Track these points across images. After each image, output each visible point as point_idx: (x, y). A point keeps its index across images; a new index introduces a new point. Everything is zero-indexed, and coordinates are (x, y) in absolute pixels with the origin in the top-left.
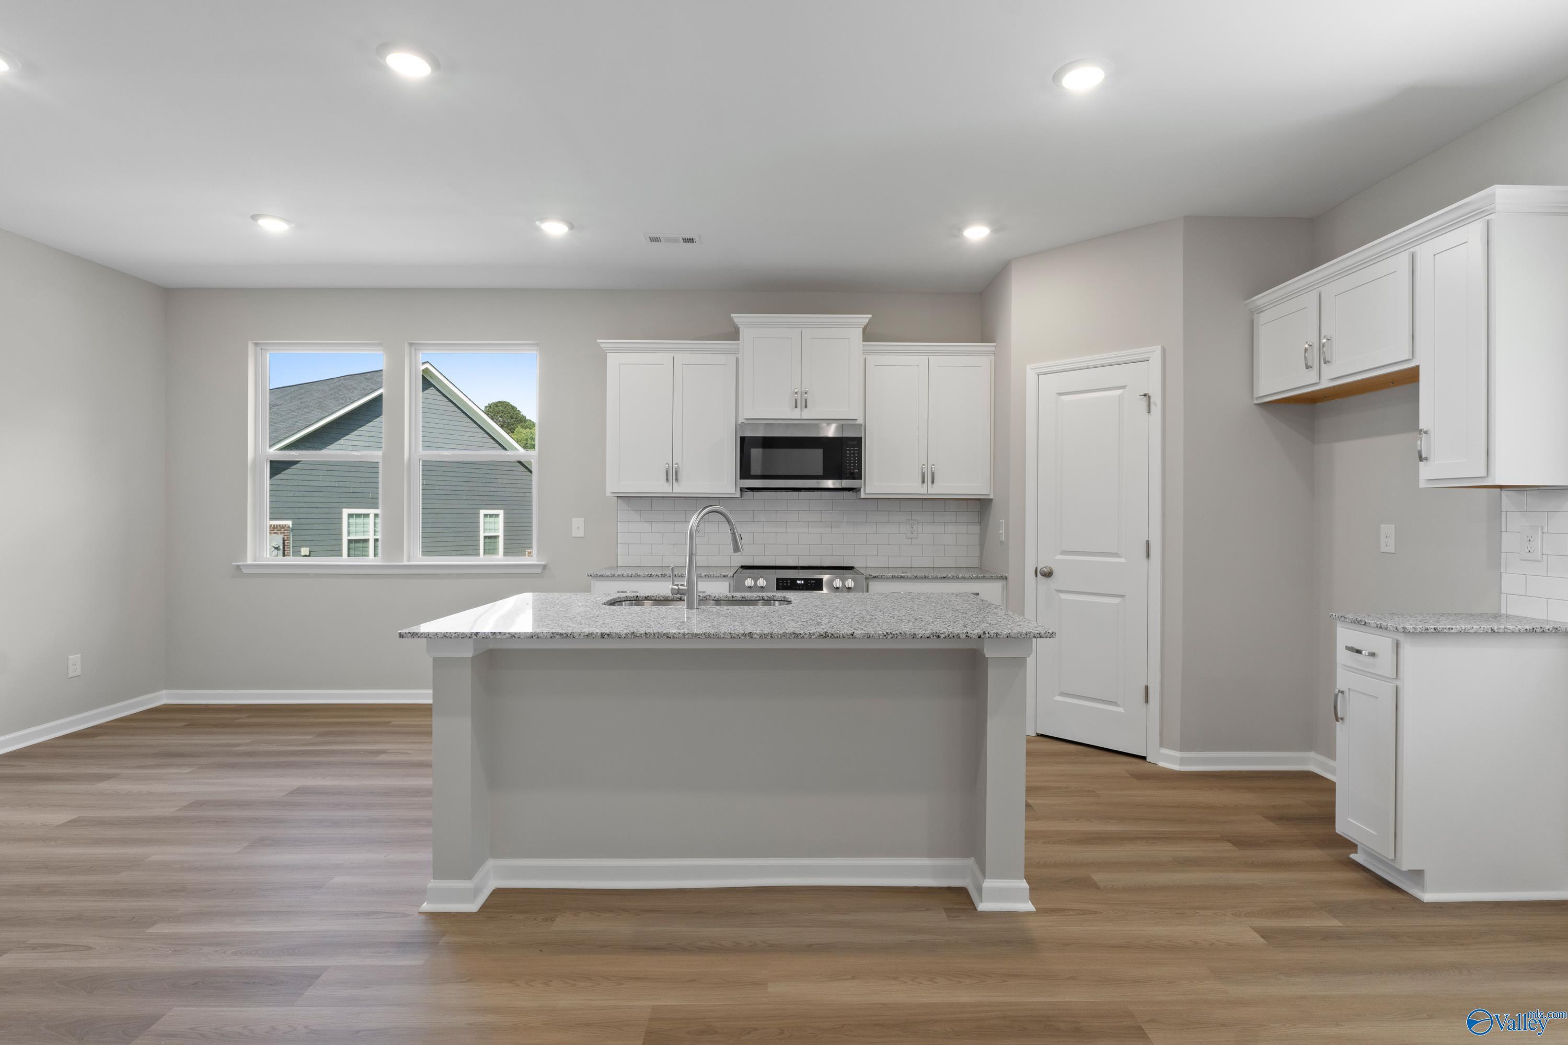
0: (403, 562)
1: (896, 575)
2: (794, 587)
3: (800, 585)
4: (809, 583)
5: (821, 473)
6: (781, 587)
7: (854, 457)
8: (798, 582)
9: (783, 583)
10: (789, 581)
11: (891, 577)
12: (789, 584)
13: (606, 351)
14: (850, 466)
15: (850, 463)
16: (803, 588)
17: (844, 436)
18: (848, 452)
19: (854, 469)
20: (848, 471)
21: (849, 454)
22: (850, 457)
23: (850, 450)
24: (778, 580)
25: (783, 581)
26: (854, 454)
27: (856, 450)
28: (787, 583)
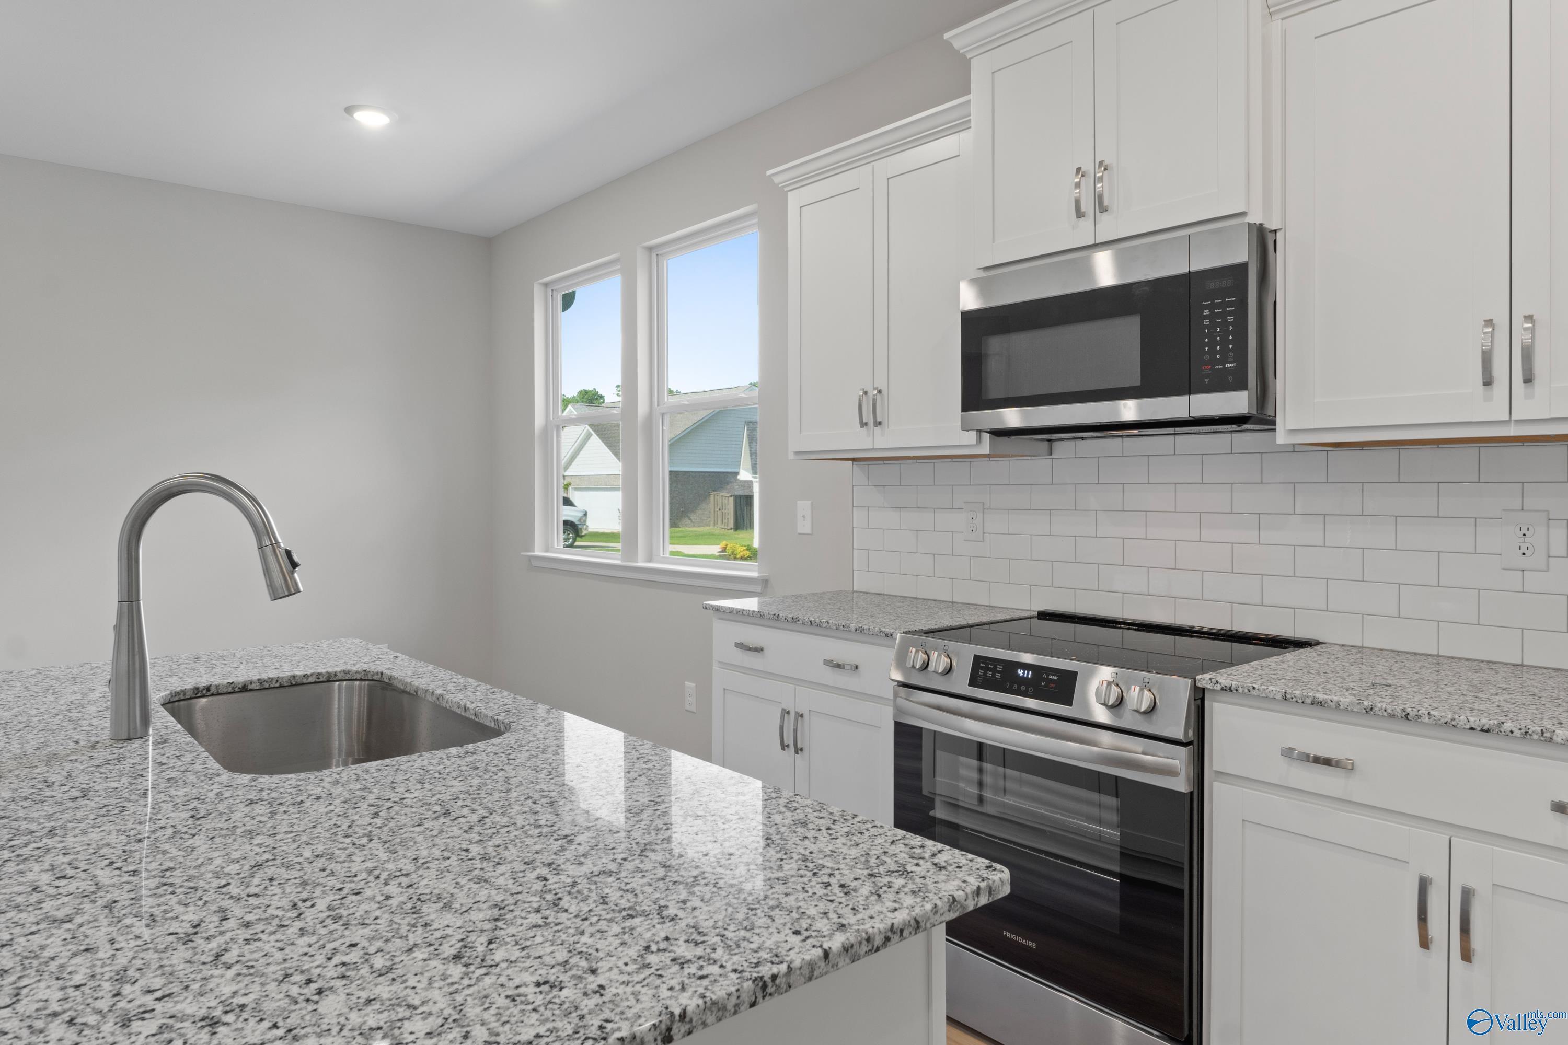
0: (637, 562)
1: (1297, 693)
2: (1008, 686)
3: (1023, 680)
4: (1044, 680)
5: (1137, 382)
6: (979, 680)
7: (1225, 324)
8: (1020, 672)
9: (986, 669)
10: (999, 668)
11: (1279, 697)
12: (998, 676)
13: (786, 189)
14: (1213, 352)
15: (1213, 344)
16: (1027, 690)
17: (1193, 268)
18: (1206, 312)
19: (1224, 361)
20: (1206, 369)
21: (1212, 317)
22: (1213, 326)
23: (1211, 307)
24: (978, 659)
25: (987, 665)
26: (1224, 315)
27: (1230, 304)
28: (994, 671)
